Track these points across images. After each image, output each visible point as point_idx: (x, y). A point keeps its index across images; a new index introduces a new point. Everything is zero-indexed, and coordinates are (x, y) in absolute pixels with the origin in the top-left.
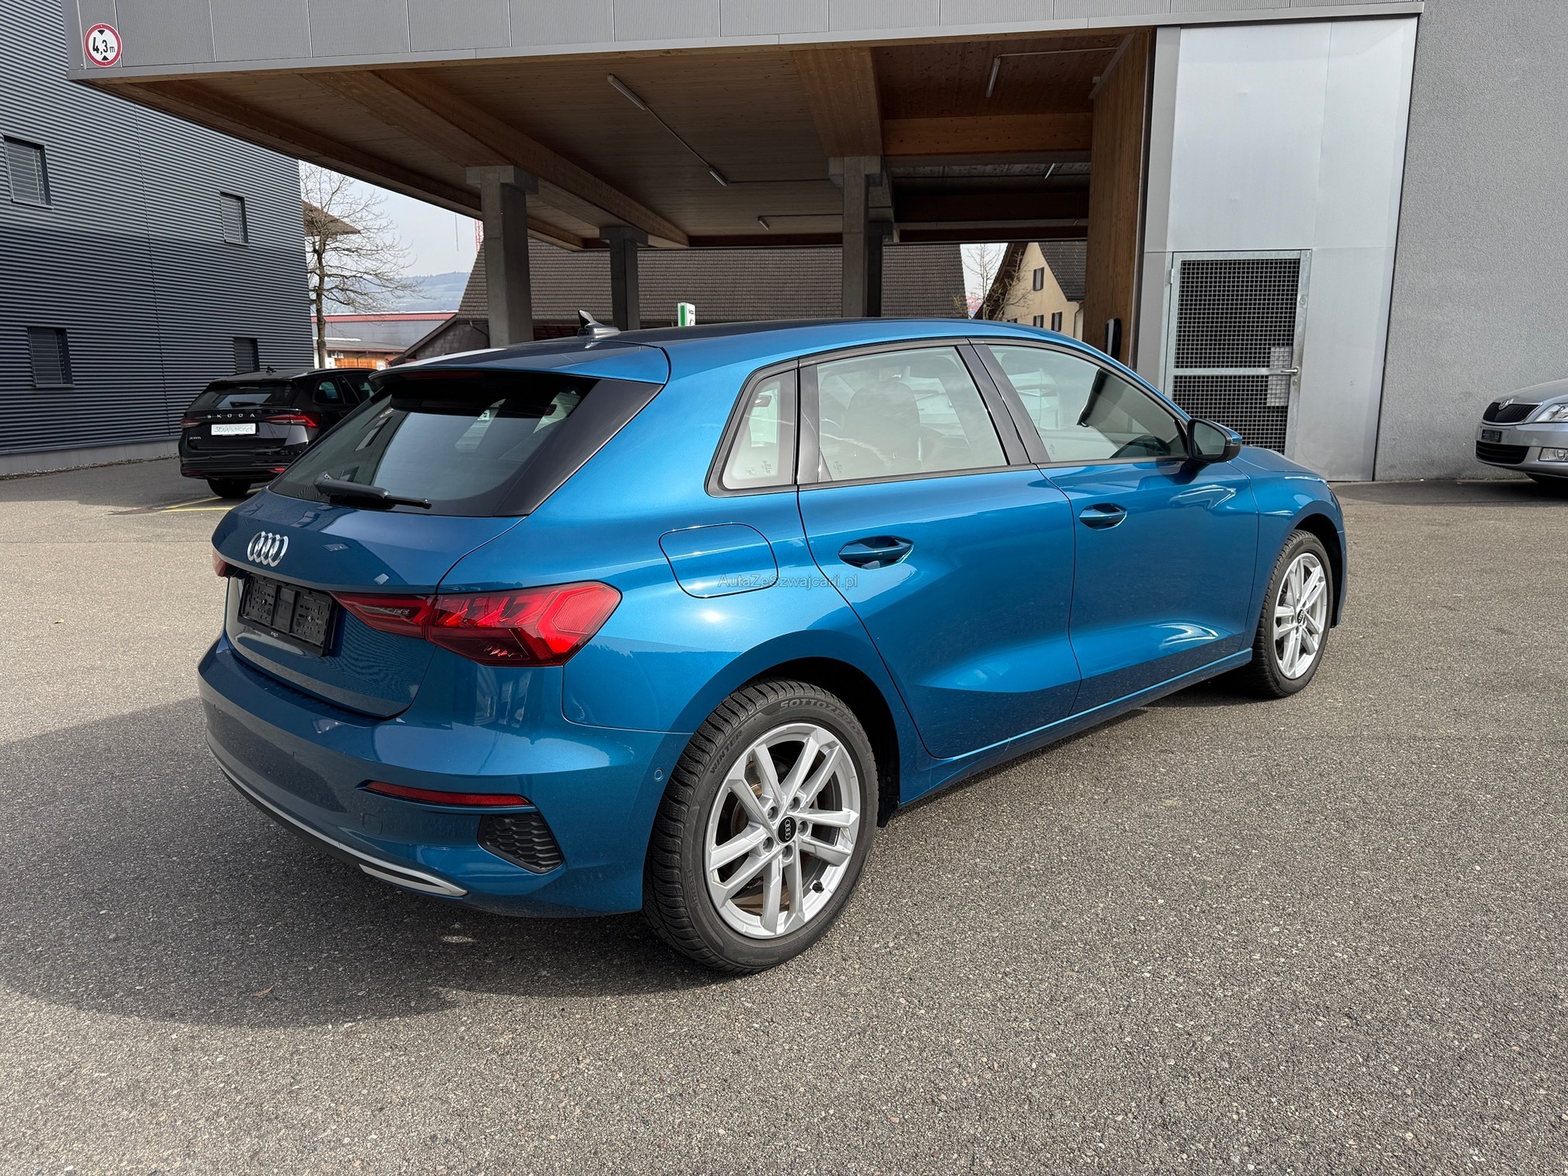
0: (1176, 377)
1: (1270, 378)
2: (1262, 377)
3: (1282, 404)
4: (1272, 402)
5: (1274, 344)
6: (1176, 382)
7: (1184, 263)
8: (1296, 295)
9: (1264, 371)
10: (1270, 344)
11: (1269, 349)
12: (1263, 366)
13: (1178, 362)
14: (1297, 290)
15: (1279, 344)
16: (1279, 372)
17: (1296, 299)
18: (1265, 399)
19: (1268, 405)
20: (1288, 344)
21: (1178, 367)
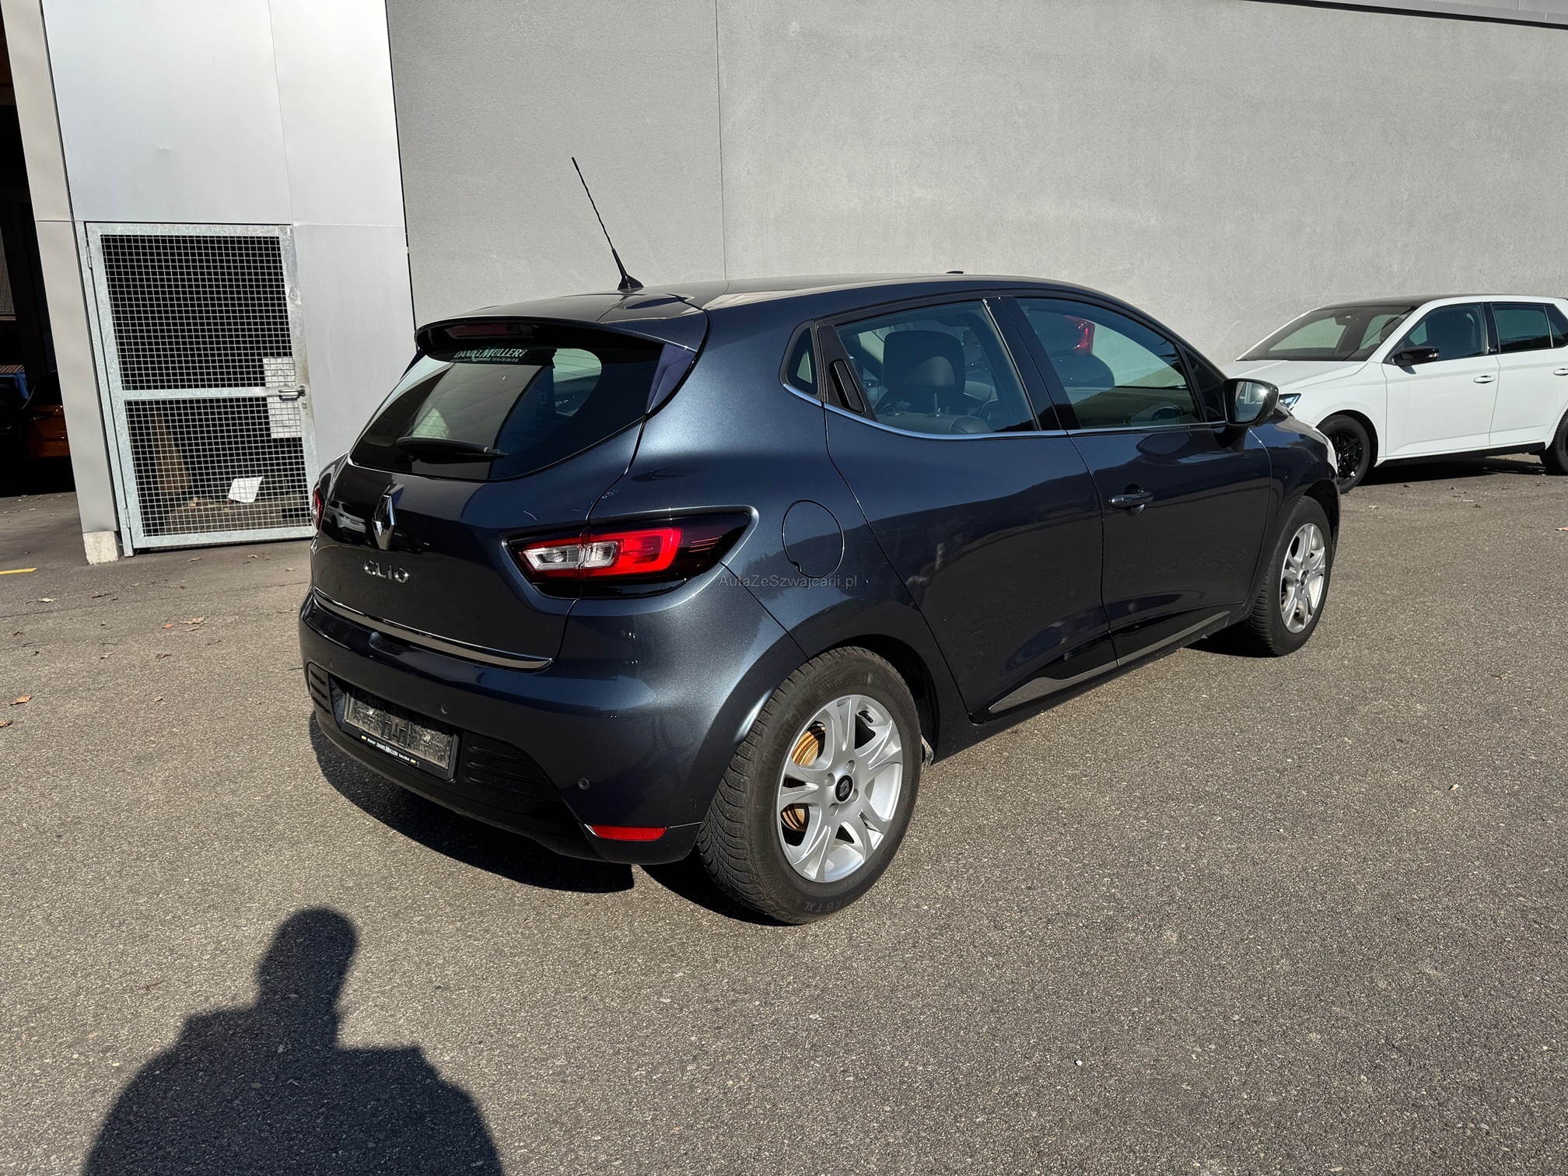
0: (129, 403)
1: (269, 400)
2: (257, 399)
3: (294, 435)
4: (278, 433)
5: (266, 355)
6: (131, 410)
7: (106, 240)
8: (283, 286)
9: (257, 392)
10: (259, 354)
11: (260, 360)
12: (256, 385)
13: (124, 382)
14: (282, 280)
15: (272, 354)
16: (284, 390)
17: (284, 293)
18: (268, 429)
19: (274, 436)
20: (285, 354)
21: (128, 388)
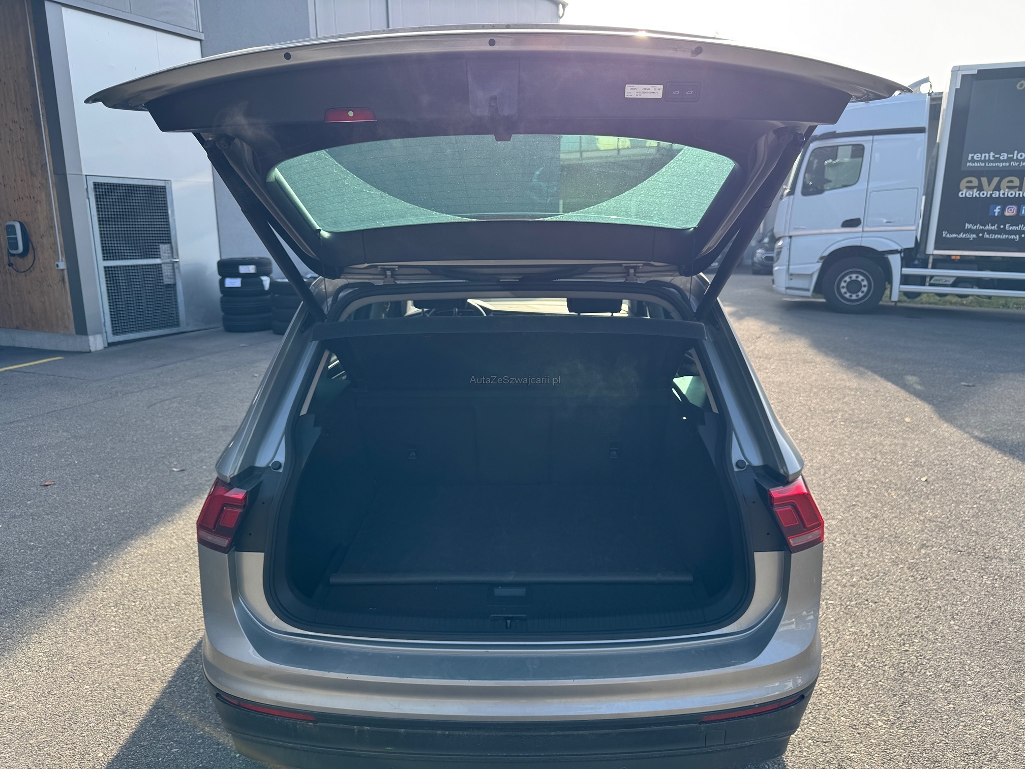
0: (105, 267)
1: (163, 265)
2: (158, 265)
3: (172, 283)
4: (167, 281)
5: (161, 243)
6: (105, 271)
7: (95, 184)
8: (167, 210)
9: (158, 261)
10: (158, 243)
11: (159, 246)
12: (157, 258)
13: (104, 257)
14: (167, 207)
15: (163, 243)
16: (168, 261)
17: (168, 213)
18: (162, 280)
19: (165, 283)
20: (169, 243)
21: (104, 260)
